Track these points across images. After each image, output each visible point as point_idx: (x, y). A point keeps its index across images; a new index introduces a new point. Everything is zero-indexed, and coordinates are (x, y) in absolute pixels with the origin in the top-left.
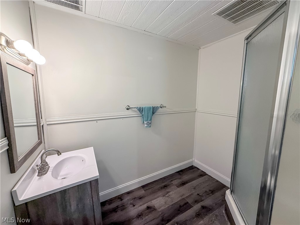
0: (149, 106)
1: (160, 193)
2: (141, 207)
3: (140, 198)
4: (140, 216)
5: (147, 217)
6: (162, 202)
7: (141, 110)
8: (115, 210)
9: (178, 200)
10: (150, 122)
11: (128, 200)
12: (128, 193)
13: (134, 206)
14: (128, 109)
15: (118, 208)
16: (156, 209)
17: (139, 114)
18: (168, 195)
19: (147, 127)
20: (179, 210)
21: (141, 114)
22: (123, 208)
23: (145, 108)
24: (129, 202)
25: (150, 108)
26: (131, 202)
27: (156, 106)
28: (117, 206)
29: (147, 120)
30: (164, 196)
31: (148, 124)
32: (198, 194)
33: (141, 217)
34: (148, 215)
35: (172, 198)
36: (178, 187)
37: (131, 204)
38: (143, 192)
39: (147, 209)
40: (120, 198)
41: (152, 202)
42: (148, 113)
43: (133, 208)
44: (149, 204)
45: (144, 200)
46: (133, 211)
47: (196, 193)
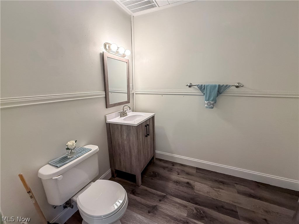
0: (214, 84)
1: (210, 183)
2: (183, 179)
3: (188, 174)
4: (177, 182)
5: (181, 187)
6: (205, 190)
7: (202, 88)
8: (164, 168)
9: (227, 201)
10: (212, 102)
11: (178, 168)
12: (182, 165)
13: (178, 174)
14: (190, 87)
15: (167, 168)
16: (194, 189)
17: (200, 93)
18: (218, 190)
19: (207, 107)
20: (216, 207)
21: (202, 92)
22: (170, 170)
23: (208, 86)
24: (177, 170)
25: (215, 86)
26: (179, 171)
27: (225, 84)
28: (168, 167)
29: (208, 100)
30: (211, 187)
31: (209, 104)
32: (265, 220)
33: (177, 184)
34: (183, 187)
35: (220, 194)
36: (239, 192)
37: (177, 172)
38: (195, 172)
39: (186, 184)
40: (174, 164)
41: (195, 183)
42: (210, 92)
43: (177, 175)
44: (191, 182)
45: (189, 177)
46: (174, 176)
47: (264, 217)
